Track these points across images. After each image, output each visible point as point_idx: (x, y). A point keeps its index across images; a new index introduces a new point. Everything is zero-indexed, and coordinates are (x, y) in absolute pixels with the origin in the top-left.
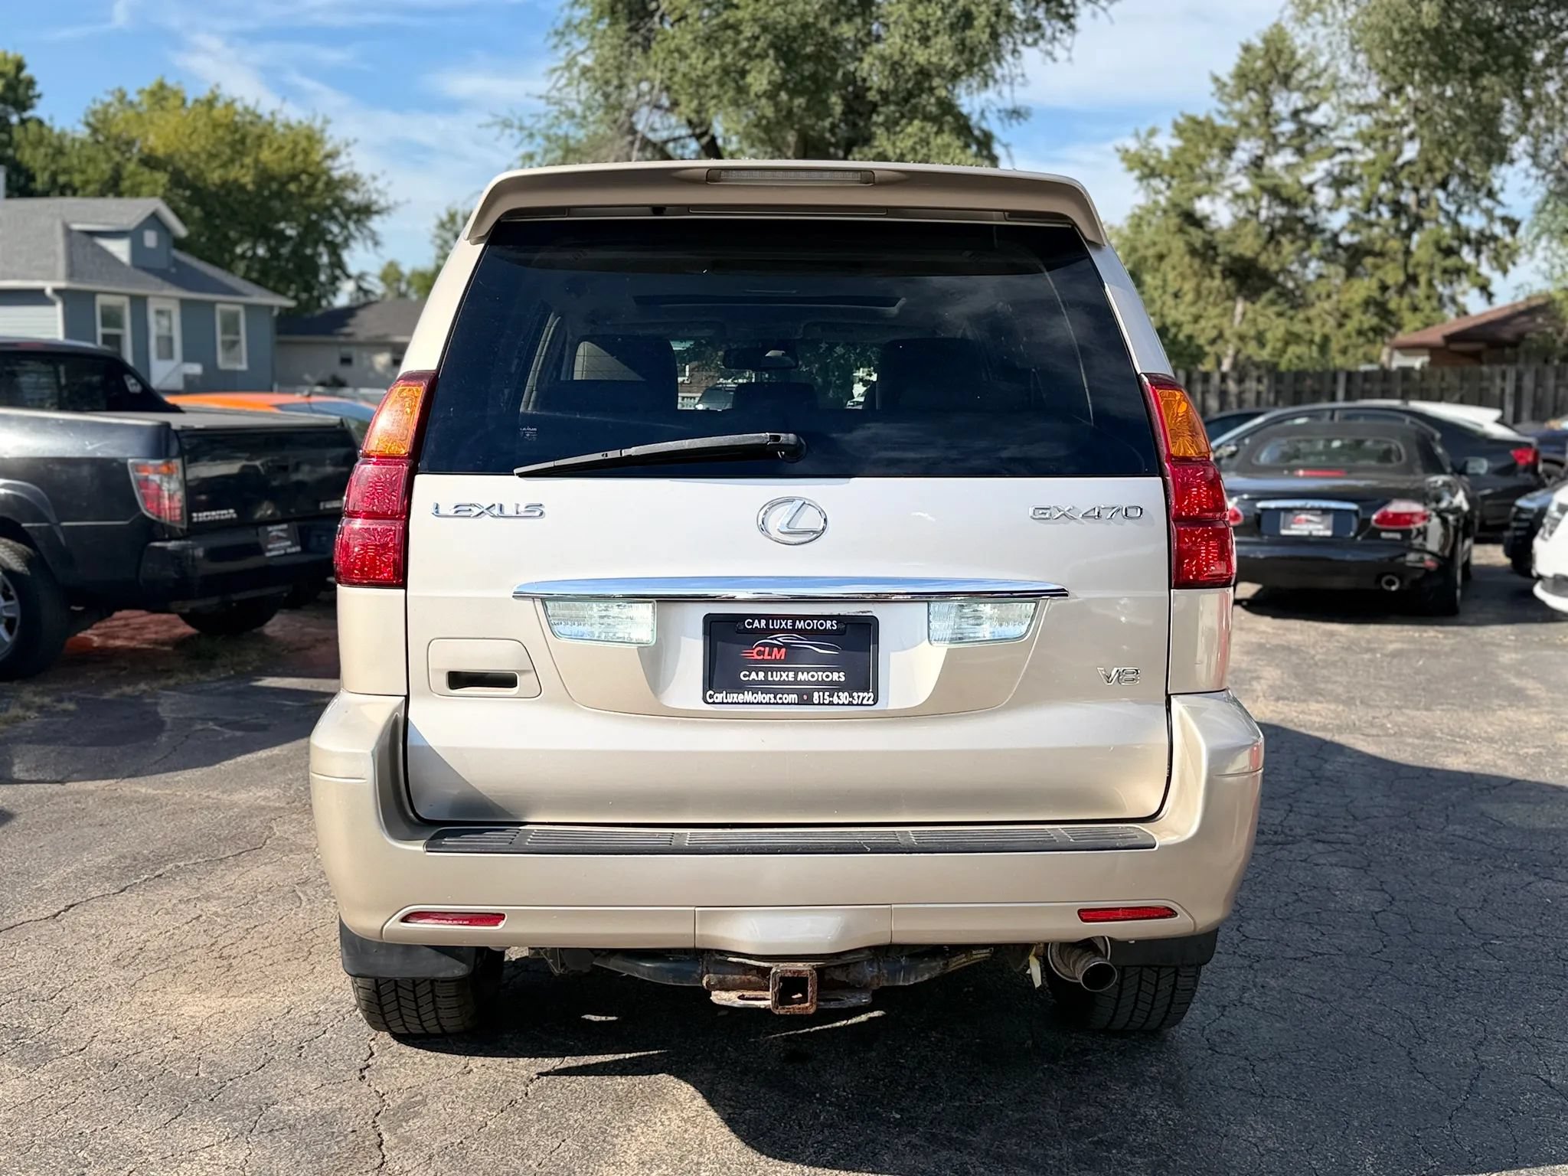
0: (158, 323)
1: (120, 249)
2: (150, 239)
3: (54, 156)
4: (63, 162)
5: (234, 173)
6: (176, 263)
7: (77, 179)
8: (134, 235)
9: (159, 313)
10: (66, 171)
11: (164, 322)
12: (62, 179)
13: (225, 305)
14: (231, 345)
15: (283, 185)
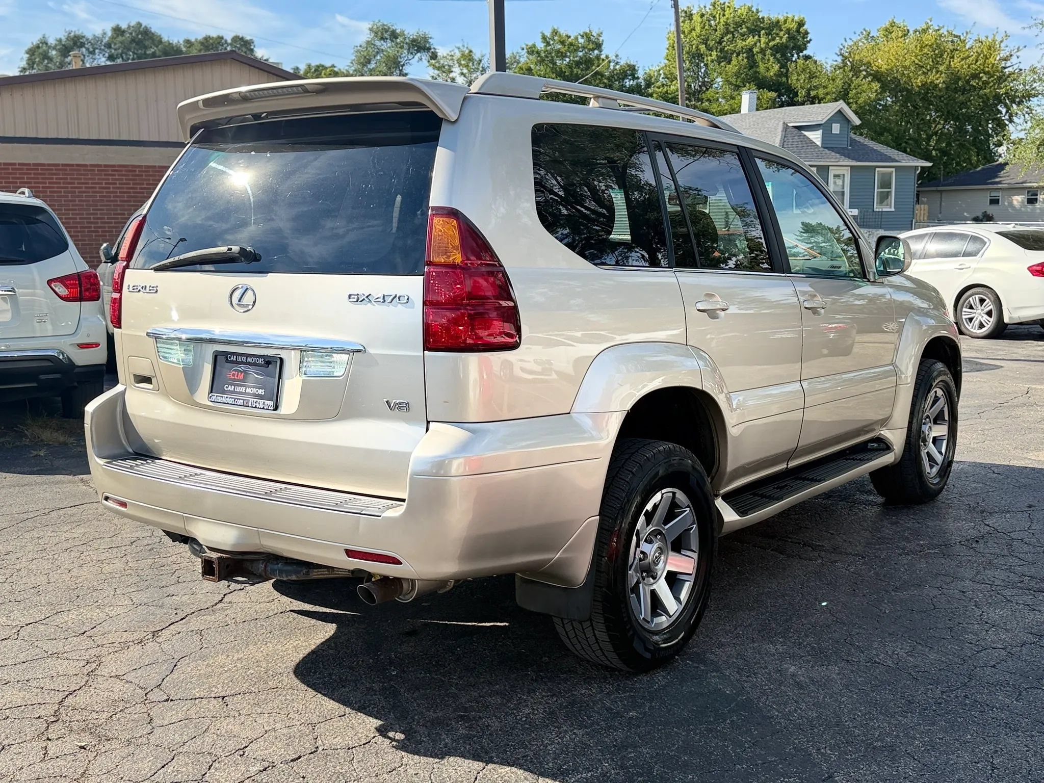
0: (835, 183)
1: (816, 137)
2: (836, 128)
3: (810, 78)
4: (815, 82)
5: (932, 77)
6: (853, 142)
7: (821, 92)
8: (825, 127)
9: (836, 176)
10: (816, 88)
11: (839, 182)
12: (813, 93)
13: (882, 170)
14: (884, 197)
15: (968, 82)
